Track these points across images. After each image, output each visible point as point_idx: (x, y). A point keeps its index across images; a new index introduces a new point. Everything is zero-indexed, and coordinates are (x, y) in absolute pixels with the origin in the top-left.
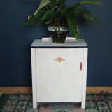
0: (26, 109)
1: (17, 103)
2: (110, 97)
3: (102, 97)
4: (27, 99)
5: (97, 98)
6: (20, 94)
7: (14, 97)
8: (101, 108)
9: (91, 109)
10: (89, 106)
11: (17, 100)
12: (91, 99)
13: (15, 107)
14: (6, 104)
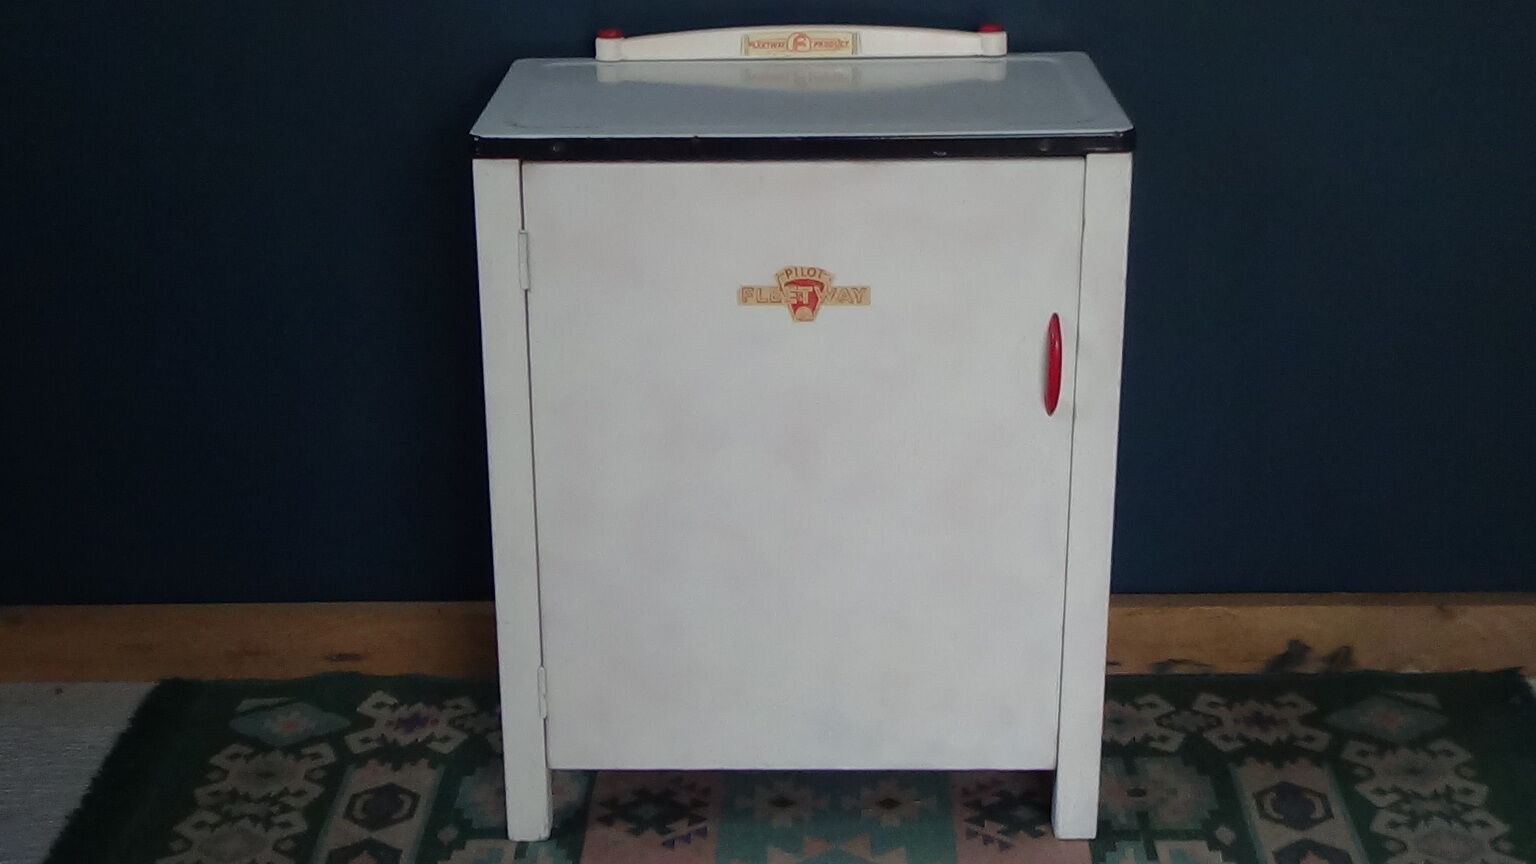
0: (431, 849)
1: (333, 778)
2: (1375, 715)
3: (1291, 715)
4: (444, 733)
5: (1229, 726)
6: (364, 685)
7: (292, 721)
8: (1272, 837)
9: (1163, 848)
10: (1143, 817)
11: (328, 754)
12: (1163, 739)
13: (300, 826)
14: (201, 793)
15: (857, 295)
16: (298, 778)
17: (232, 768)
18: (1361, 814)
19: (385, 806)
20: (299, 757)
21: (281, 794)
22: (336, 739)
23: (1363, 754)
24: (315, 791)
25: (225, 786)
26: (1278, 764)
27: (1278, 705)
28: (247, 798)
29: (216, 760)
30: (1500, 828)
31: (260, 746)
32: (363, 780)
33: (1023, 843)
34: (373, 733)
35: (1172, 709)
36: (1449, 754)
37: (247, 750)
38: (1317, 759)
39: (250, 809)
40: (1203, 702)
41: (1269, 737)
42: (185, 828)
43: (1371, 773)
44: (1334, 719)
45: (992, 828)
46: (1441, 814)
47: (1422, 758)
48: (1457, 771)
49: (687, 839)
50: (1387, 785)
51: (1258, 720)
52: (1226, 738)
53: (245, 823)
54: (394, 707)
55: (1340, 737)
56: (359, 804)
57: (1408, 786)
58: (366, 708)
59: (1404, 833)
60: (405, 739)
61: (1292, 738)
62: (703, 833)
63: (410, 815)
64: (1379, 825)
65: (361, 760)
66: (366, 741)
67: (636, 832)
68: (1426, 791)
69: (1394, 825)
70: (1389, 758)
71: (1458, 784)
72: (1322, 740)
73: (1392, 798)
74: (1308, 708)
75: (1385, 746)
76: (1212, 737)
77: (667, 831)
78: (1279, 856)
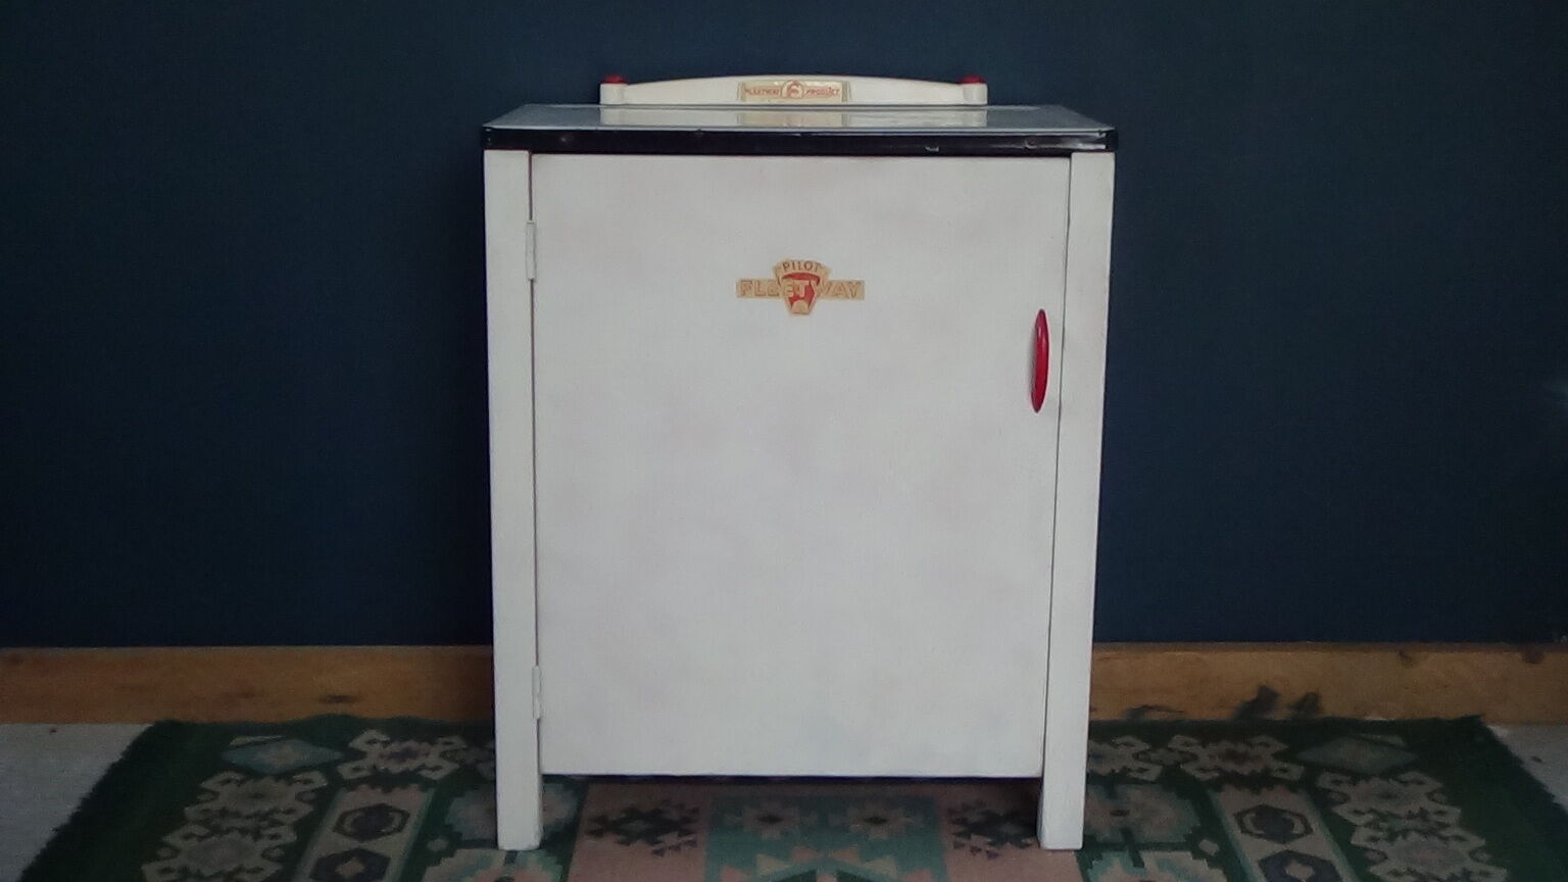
0: (419, 858)
1: (323, 800)
2: (1343, 752)
3: (1265, 754)
4: (436, 762)
5: (1205, 761)
6: (356, 726)
7: (290, 753)
8: (1254, 850)
9: (1148, 858)
10: (1127, 833)
11: (319, 780)
12: (1142, 770)
13: (289, 837)
14: (190, 811)
15: (852, 290)
16: (289, 800)
17: (223, 791)
18: (1341, 832)
19: (375, 821)
20: (290, 782)
21: (272, 811)
22: (328, 769)
23: (1337, 782)
24: (305, 810)
25: (214, 806)
26: (1256, 790)
27: (1250, 745)
28: (237, 815)
29: (208, 784)
30: (1476, 842)
31: (251, 773)
32: (352, 801)
33: (1010, 852)
34: (365, 764)
35: (1148, 747)
36: (1421, 783)
37: (237, 777)
38: (1292, 787)
39: (239, 823)
40: (1177, 742)
41: (1245, 769)
42: (173, 839)
43: (1346, 799)
44: (1308, 755)
45: (977, 840)
46: (1419, 831)
47: (1393, 785)
48: (1430, 796)
49: (677, 848)
50: (1362, 807)
51: (1232, 756)
52: (1203, 770)
53: (235, 836)
54: (386, 744)
55: (1313, 770)
56: (349, 820)
57: (1385, 807)
58: (359, 743)
59: (1384, 846)
60: (396, 768)
61: (1267, 770)
62: (693, 843)
63: (400, 829)
64: (1359, 839)
65: (352, 785)
66: (357, 769)
67: (627, 843)
68: (1402, 811)
69: (1374, 839)
70: (1362, 785)
71: (1431, 807)
72: (1296, 772)
73: (1370, 817)
74: (1280, 746)
75: (1356, 776)
76: (1190, 769)
77: (658, 843)
78: (1264, 864)
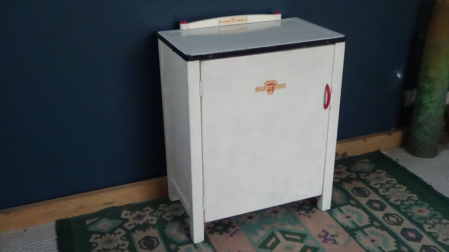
4: (150, 218)
7: (106, 223)
8: (363, 201)
11: (122, 231)
14: (94, 251)
16: (119, 241)
17: (98, 242)
18: (376, 191)
19: (150, 243)
20: (115, 234)
21: (118, 246)
22: (121, 226)
23: (365, 176)
24: (127, 243)
25: (100, 247)
26: (350, 183)
29: (91, 241)
30: (404, 187)
31: (101, 233)
33: (313, 215)
34: (131, 222)
36: (381, 172)
37: (99, 236)
38: (357, 180)
43: (370, 181)
44: (353, 169)
45: (302, 212)
46: (391, 187)
47: (377, 175)
48: (386, 176)
49: (235, 232)
50: (375, 183)
54: (131, 214)
55: (358, 173)
56: (142, 244)
57: (380, 182)
58: (123, 216)
59: (387, 193)
60: (141, 223)
62: (237, 230)
63: (158, 244)
64: (381, 192)
65: (133, 231)
66: (130, 225)
67: (221, 234)
68: (384, 182)
69: (384, 192)
70: (371, 176)
71: (388, 179)
72: (354, 175)
73: (379, 185)
75: (368, 174)
77: (230, 232)
78: (367, 204)
